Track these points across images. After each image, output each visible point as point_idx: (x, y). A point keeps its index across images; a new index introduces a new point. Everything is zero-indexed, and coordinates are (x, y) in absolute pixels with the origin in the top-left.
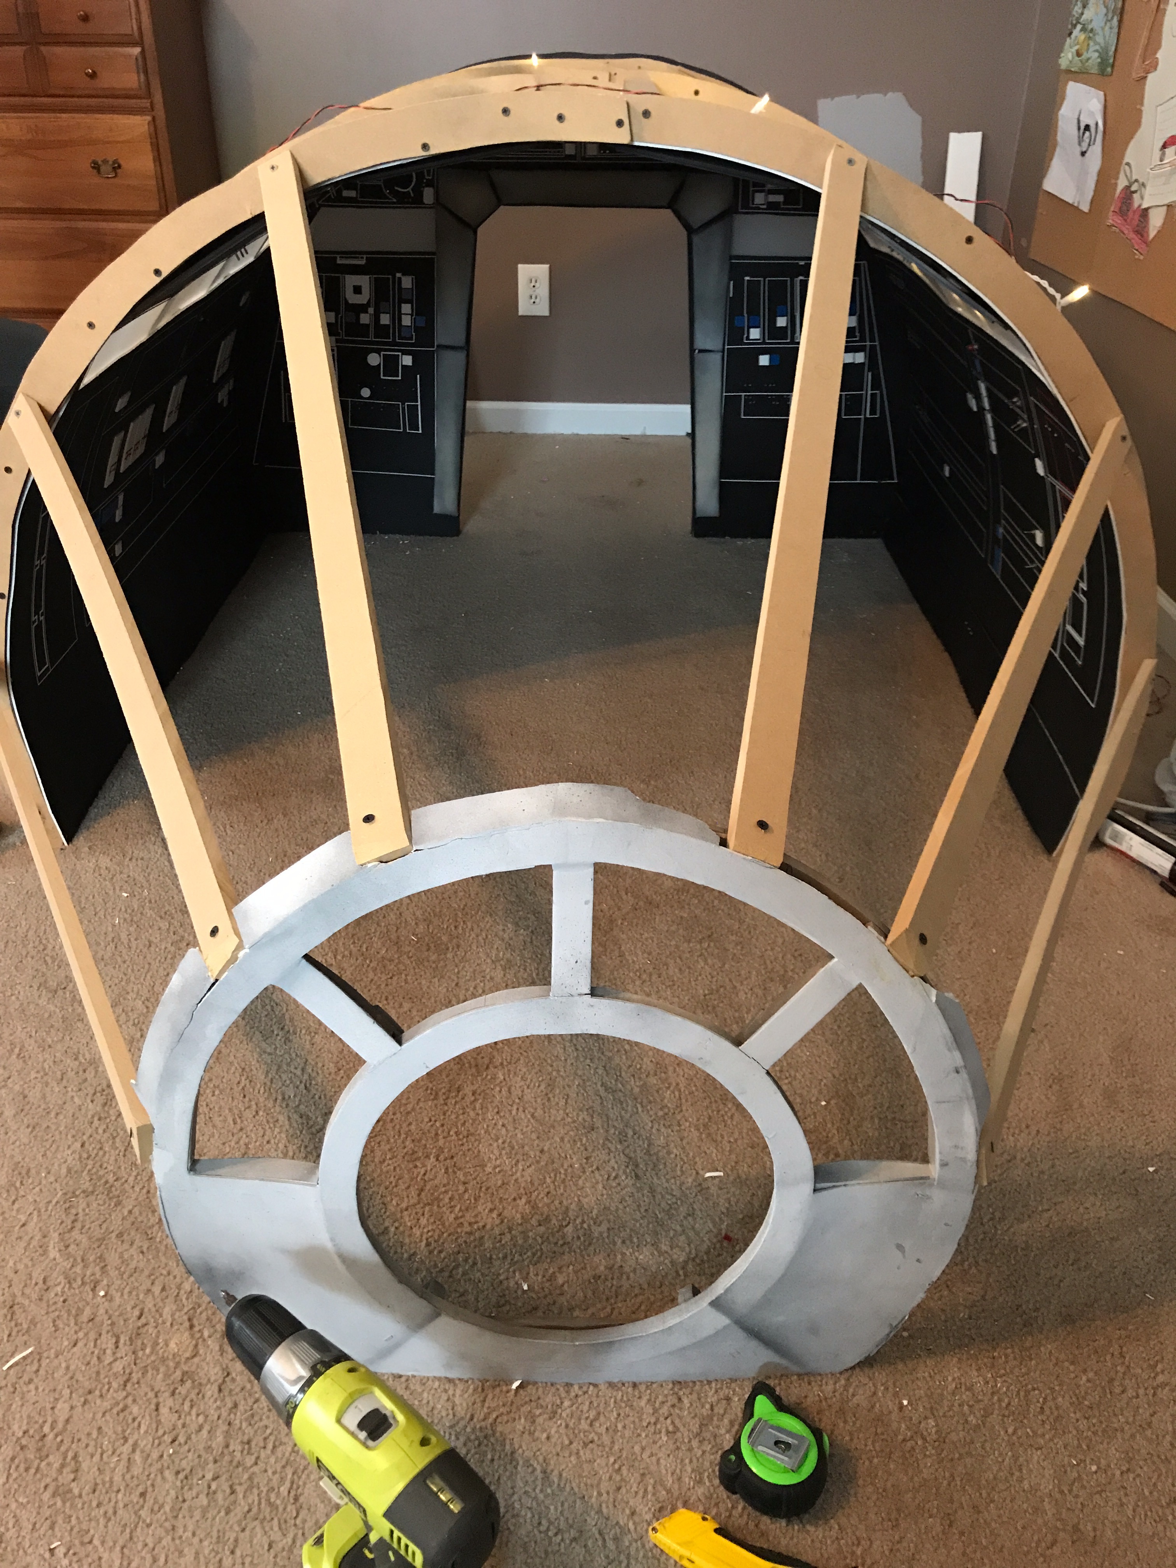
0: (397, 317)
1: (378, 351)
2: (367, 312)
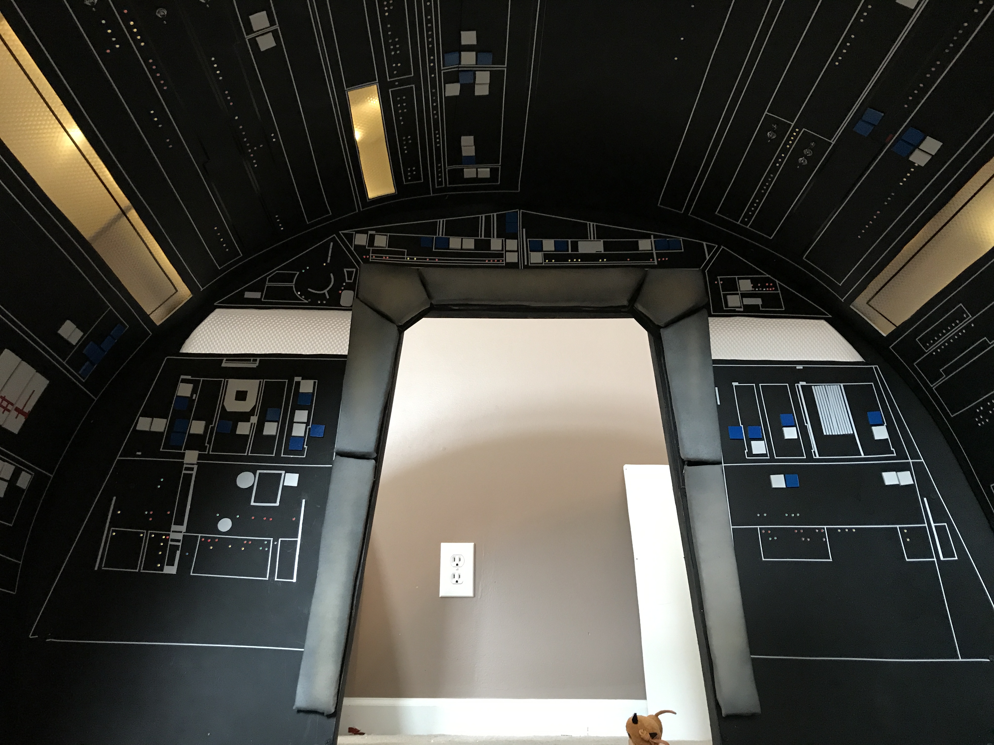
0: (287, 426)
1: (253, 470)
2: (248, 420)
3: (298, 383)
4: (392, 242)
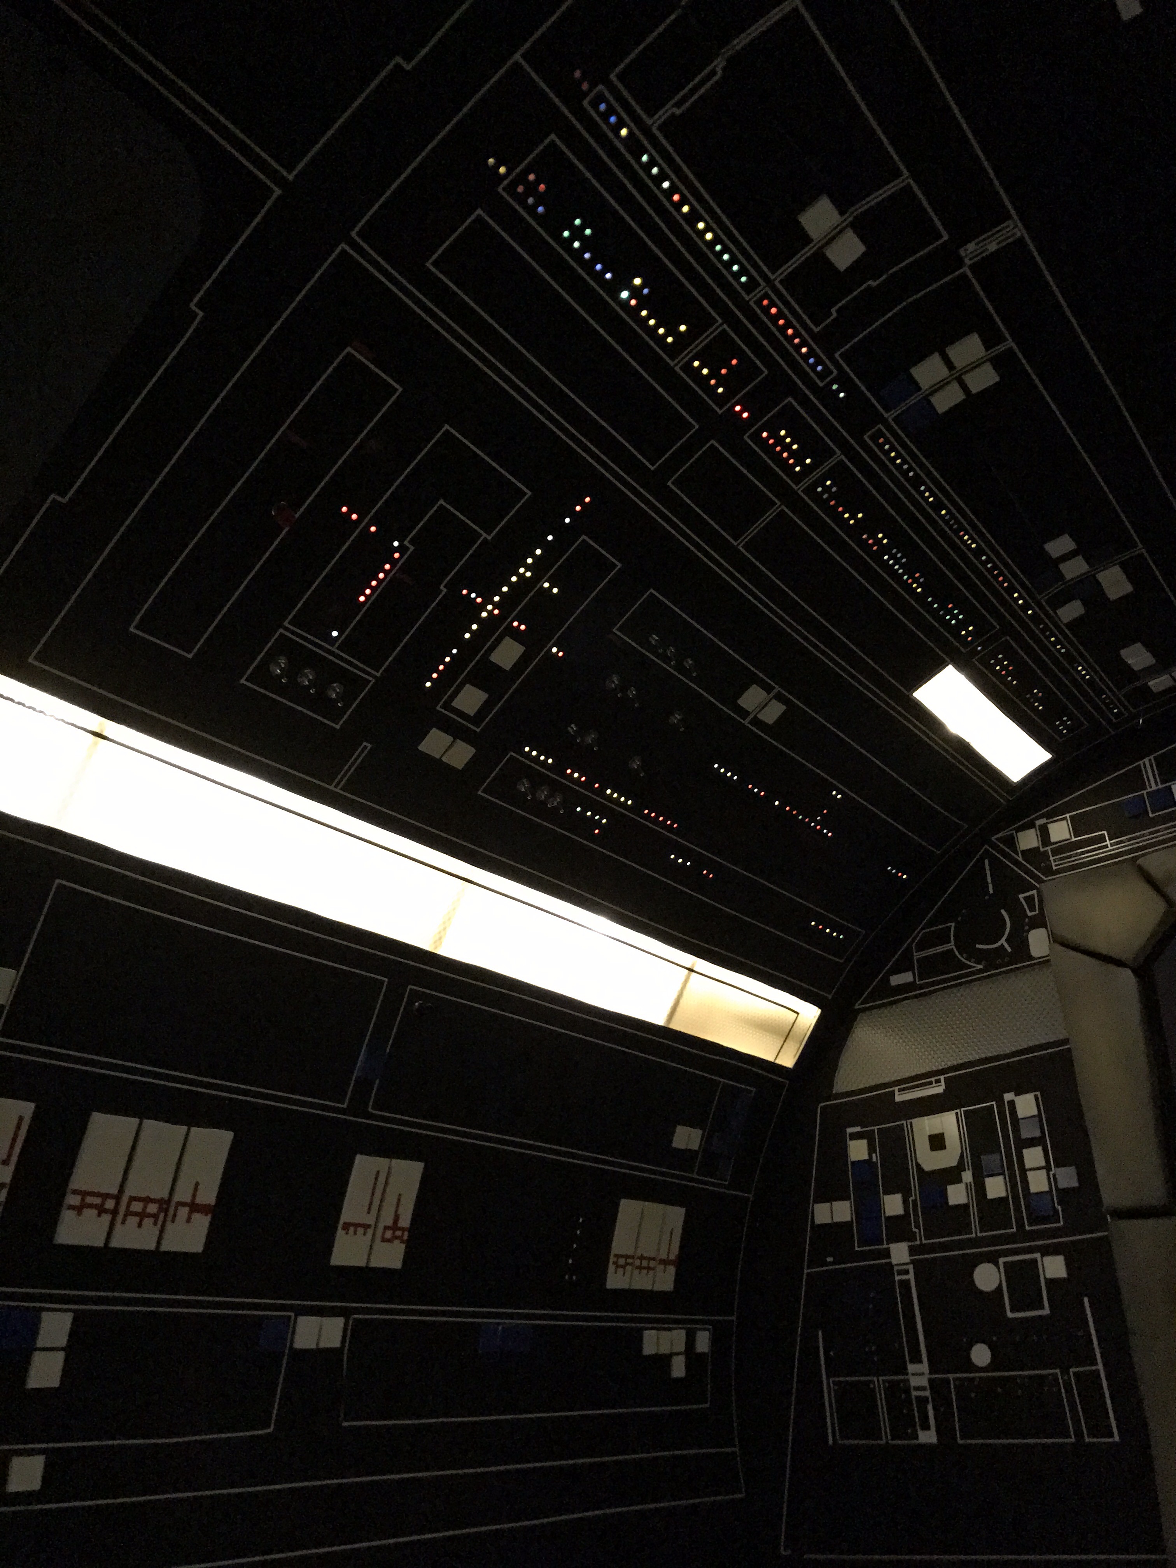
1: (992, 1259)
2: (959, 1180)
3: (1012, 1103)
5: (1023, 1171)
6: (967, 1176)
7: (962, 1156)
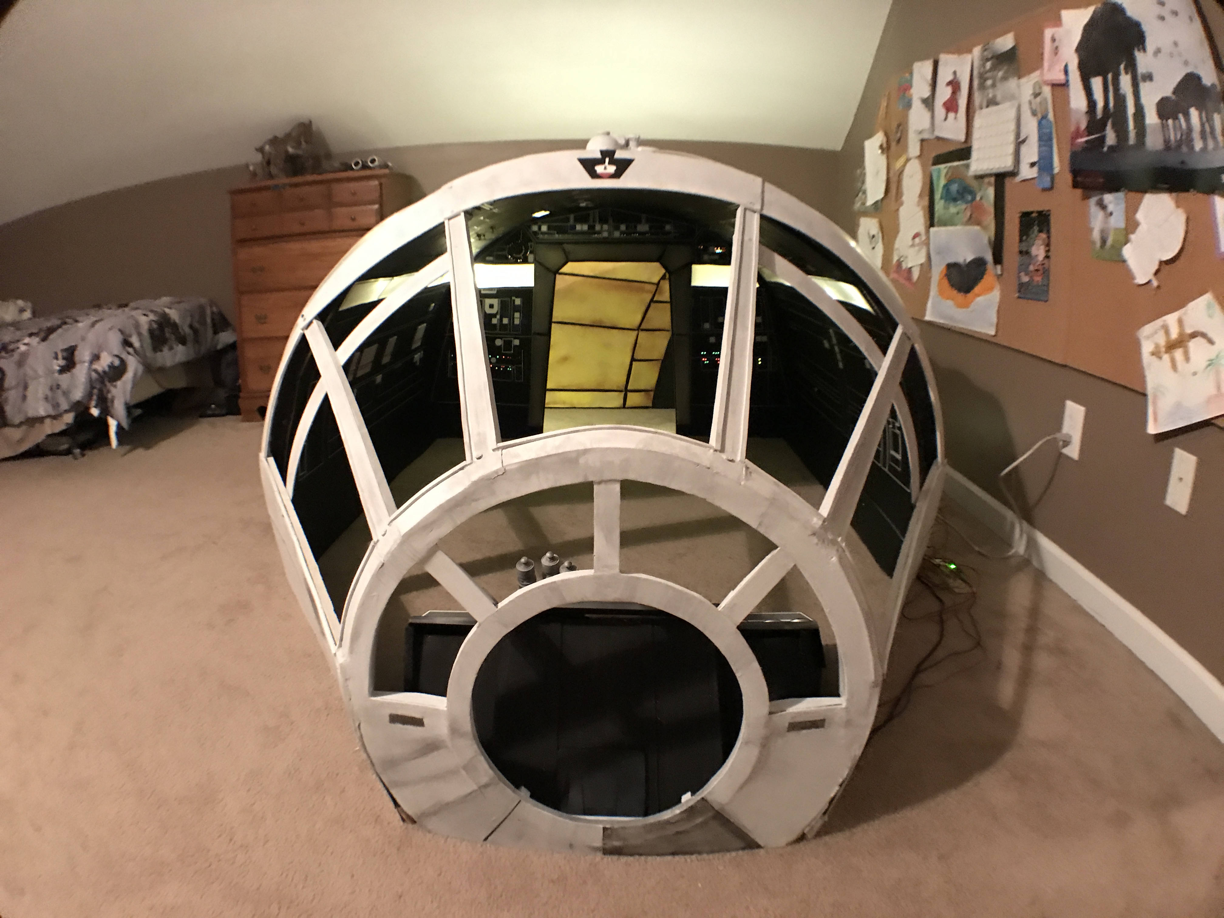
0: (512, 319)
1: (501, 338)
2: (496, 317)
3: (514, 301)
4: (549, 228)
5: (513, 318)
6: (498, 317)
7: (497, 312)
